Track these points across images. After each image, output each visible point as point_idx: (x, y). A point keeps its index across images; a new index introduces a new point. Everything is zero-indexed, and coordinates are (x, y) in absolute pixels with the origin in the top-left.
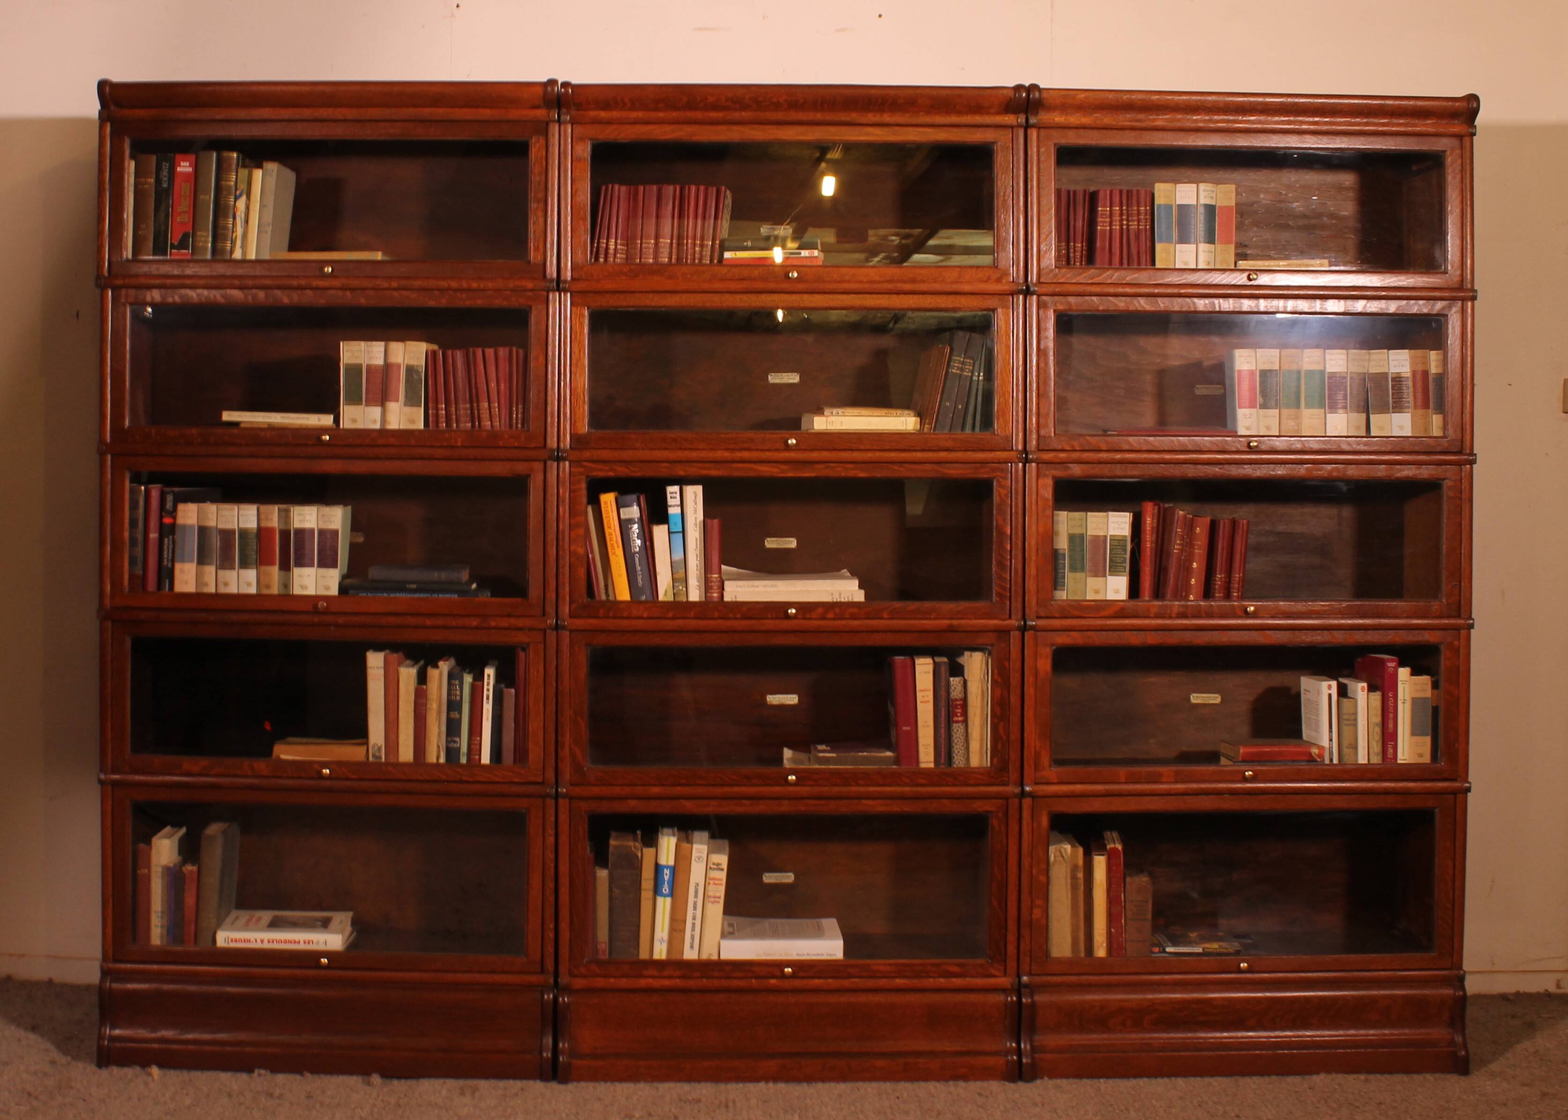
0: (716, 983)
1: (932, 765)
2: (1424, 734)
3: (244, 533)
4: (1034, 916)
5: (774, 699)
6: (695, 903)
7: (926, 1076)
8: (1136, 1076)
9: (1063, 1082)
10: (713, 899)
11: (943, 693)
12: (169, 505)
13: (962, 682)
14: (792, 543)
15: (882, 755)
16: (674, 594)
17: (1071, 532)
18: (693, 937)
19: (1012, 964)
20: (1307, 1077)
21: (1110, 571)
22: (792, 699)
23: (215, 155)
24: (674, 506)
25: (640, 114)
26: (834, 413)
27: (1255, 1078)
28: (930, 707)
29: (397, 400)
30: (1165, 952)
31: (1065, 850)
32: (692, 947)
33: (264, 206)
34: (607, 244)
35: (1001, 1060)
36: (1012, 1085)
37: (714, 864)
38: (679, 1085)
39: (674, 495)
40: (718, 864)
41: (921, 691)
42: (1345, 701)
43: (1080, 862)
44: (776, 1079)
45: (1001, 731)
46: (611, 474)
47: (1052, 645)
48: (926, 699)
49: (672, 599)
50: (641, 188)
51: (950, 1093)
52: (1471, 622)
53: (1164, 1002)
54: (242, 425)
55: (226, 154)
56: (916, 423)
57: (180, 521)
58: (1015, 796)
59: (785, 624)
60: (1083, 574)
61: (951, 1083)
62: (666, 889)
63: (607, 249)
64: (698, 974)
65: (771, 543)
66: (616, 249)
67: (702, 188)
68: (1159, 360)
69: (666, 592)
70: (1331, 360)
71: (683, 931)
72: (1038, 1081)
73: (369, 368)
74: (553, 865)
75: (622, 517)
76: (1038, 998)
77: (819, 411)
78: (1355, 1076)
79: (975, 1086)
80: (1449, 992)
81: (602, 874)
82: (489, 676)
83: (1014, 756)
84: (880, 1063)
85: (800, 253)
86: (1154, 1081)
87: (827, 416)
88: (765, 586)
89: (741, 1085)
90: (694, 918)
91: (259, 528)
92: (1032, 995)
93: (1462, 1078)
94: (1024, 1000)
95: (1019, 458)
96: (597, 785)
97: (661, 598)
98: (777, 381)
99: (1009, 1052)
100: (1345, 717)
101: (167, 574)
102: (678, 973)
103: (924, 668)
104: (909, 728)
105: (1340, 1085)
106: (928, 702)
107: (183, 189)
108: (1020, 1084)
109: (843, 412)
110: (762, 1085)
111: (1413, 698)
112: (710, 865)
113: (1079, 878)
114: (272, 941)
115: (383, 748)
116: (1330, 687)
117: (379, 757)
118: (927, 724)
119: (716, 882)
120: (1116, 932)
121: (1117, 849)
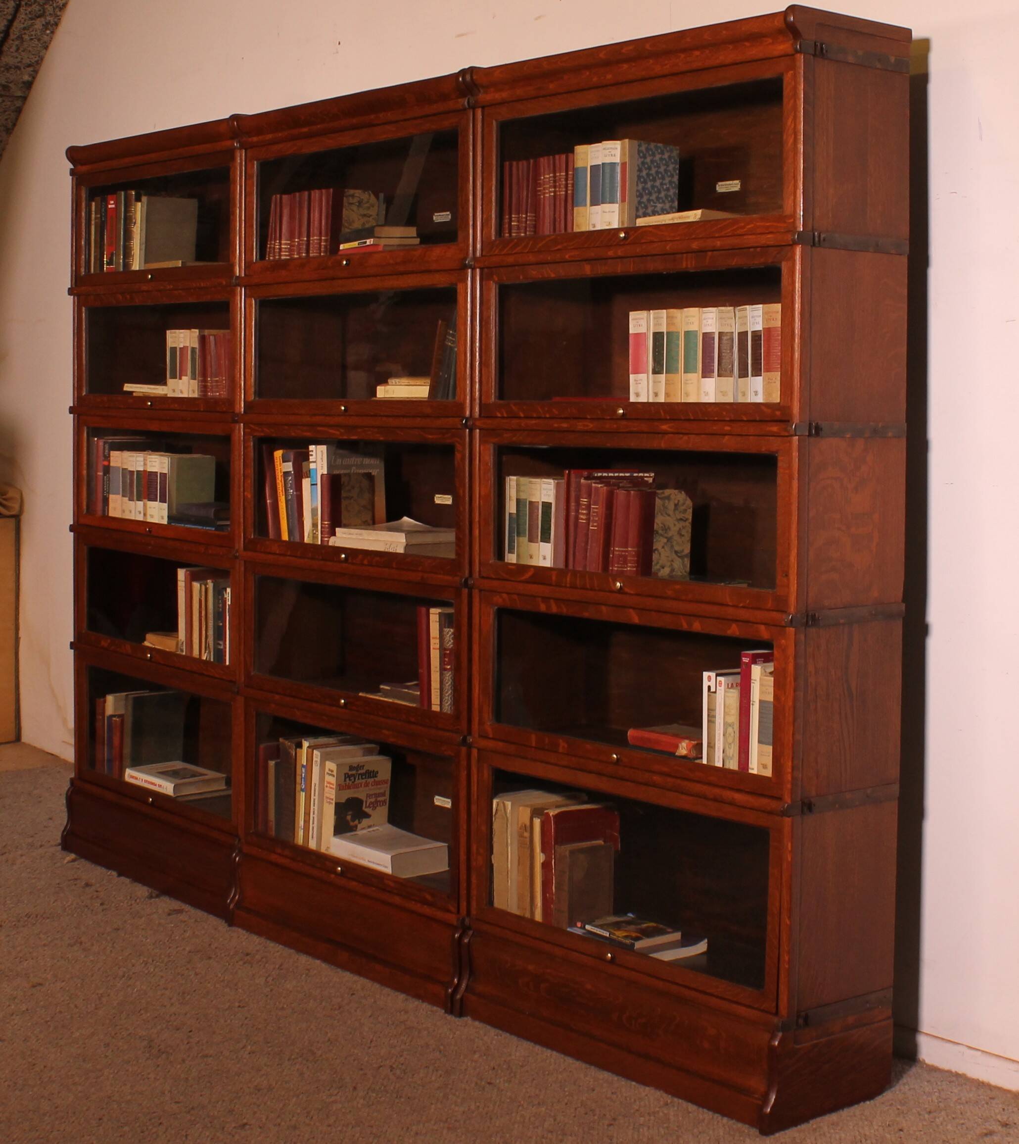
0: (305, 868)
1: (438, 709)
2: (767, 744)
3: (138, 474)
7: (401, 987)
10: (328, 800)
12: (107, 452)
15: (415, 693)
17: (519, 496)
18: (313, 828)
21: (540, 537)
23: (123, 193)
24: (312, 462)
28: (438, 654)
29: (186, 376)
30: (585, 927)
31: (508, 805)
32: (313, 837)
33: (142, 231)
34: (275, 245)
37: (329, 770)
39: (312, 453)
40: (332, 771)
43: (528, 823)
44: (324, 959)
45: (457, 682)
46: (262, 434)
47: (495, 606)
48: (435, 646)
49: (310, 542)
54: (134, 394)
55: (129, 192)
57: (112, 464)
59: (340, 567)
60: (525, 539)
62: (303, 786)
63: (275, 248)
64: (299, 858)
66: (281, 249)
67: (322, 191)
69: (309, 535)
70: (706, 319)
71: (309, 822)
72: (463, 1019)
73: (180, 349)
75: (285, 470)
79: (427, 1007)
81: (272, 764)
82: (229, 594)
85: (366, 242)
88: (356, 534)
90: (314, 813)
91: (143, 471)
92: (471, 937)
97: (306, 540)
99: (450, 984)
101: (106, 502)
103: (434, 617)
104: (422, 671)
106: (437, 649)
107: (111, 220)
108: (450, 1015)
109: (399, 382)
111: (760, 701)
112: (327, 770)
113: (526, 838)
114: (146, 781)
115: (184, 643)
116: (709, 678)
117: (182, 651)
118: (437, 670)
119: (331, 786)
120: (550, 897)
121: (549, 815)
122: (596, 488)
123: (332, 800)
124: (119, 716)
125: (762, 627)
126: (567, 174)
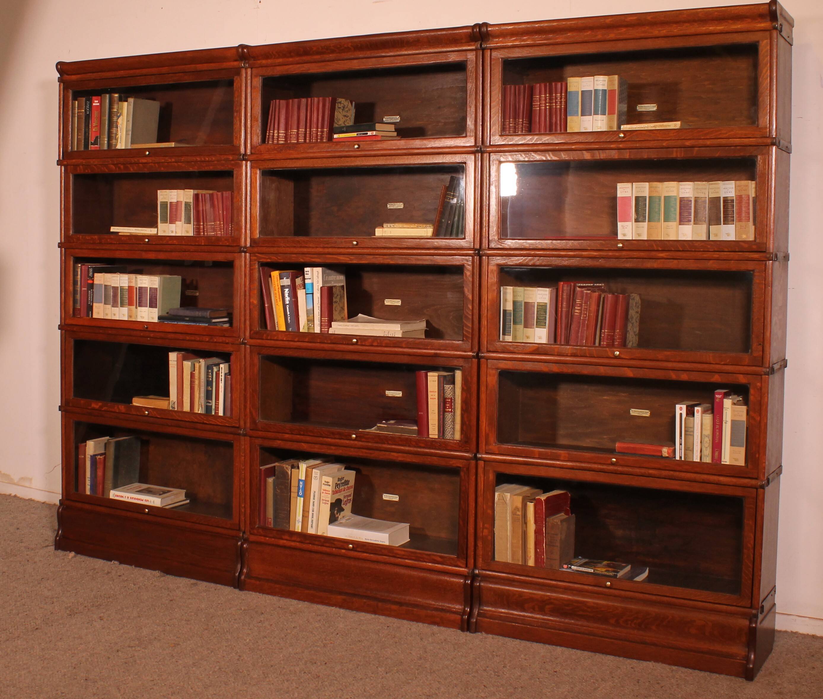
0: (316, 548)
1: (436, 437)
2: (741, 446)
3: (122, 288)
4: (484, 534)
5: (390, 393)
6: (314, 502)
7: (418, 619)
9: (493, 637)
10: (325, 502)
11: (442, 394)
12: (91, 274)
13: (451, 388)
14: (400, 302)
15: (411, 428)
16: (308, 328)
17: (515, 300)
18: (312, 521)
19: (471, 561)
21: (536, 325)
23: (108, 96)
24: (307, 279)
25: (281, 60)
28: (436, 402)
29: (180, 221)
30: (570, 568)
32: (312, 527)
33: (128, 121)
34: (273, 133)
35: (458, 617)
36: (462, 633)
37: (325, 482)
39: (307, 273)
40: (328, 482)
41: (430, 392)
42: (689, 418)
43: (519, 505)
44: (341, 607)
45: (466, 419)
46: (269, 260)
47: (497, 369)
48: (433, 397)
49: (307, 331)
50: (291, 101)
53: (556, 599)
54: (120, 234)
55: (112, 95)
56: (431, 232)
57: (96, 282)
58: (472, 459)
59: (351, 347)
60: (521, 326)
62: (301, 493)
63: (273, 136)
64: (308, 541)
65: (387, 302)
66: (278, 136)
67: (321, 99)
69: (304, 327)
70: (682, 189)
71: (308, 517)
73: (171, 203)
75: (282, 284)
76: (483, 584)
77: (380, 225)
80: (746, 623)
81: (270, 481)
82: (222, 368)
83: (474, 435)
84: (394, 607)
85: (367, 134)
87: (386, 228)
90: (313, 511)
91: (129, 287)
92: (479, 581)
93: (748, 682)
94: (475, 584)
95: (474, 253)
96: (262, 431)
97: (301, 330)
98: (392, 207)
99: (463, 613)
100: (689, 429)
101: (90, 308)
102: (299, 539)
103: (433, 378)
104: (424, 413)
106: (435, 399)
107: (95, 114)
108: (467, 633)
109: (393, 226)
111: (733, 421)
112: (323, 482)
113: (518, 515)
114: (132, 498)
115: (176, 403)
116: (681, 409)
117: (174, 408)
118: (434, 412)
119: (327, 492)
120: (540, 551)
121: (541, 500)
122: (587, 293)
123: (328, 501)
124: (101, 454)
125: (741, 376)
126: (561, 95)
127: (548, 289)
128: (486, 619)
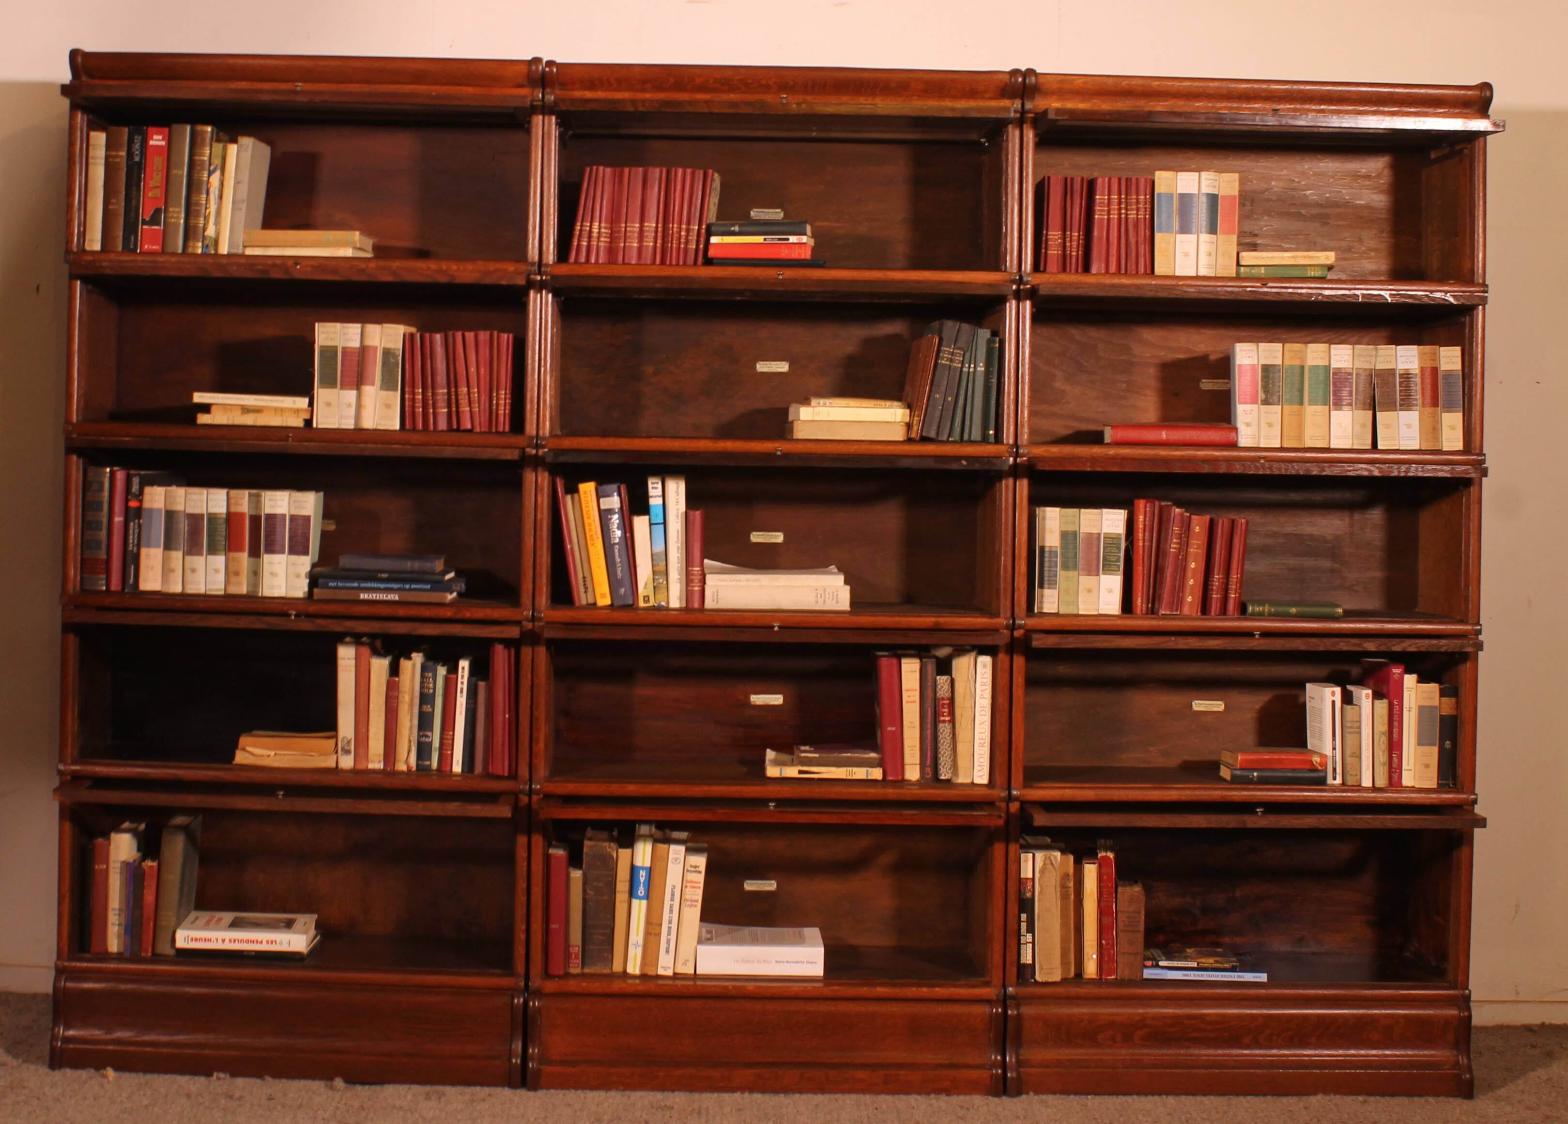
1: (917, 778)
2: (1432, 744)
3: (212, 518)
5: (758, 699)
6: (671, 906)
7: (906, 1089)
8: (1125, 1094)
9: (1050, 1098)
10: (689, 903)
11: (929, 692)
12: (135, 488)
13: (949, 681)
14: (778, 538)
15: (867, 756)
16: (654, 587)
17: (1064, 529)
18: (668, 941)
19: (997, 974)
20: (1304, 1098)
21: (1103, 570)
22: (777, 699)
23: (188, 128)
24: (655, 497)
25: (626, 95)
26: (821, 404)
27: (1249, 1097)
28: (916, 707)
29: (373, 384)
30: (1157, 965)
31: (1055, 857)
32: (667, 952)
33: (239, 183)
35: (984, 1074)
36: (996, 1099)
37: (691, 866)
38: (652, 1093)
39: (656, 487)
40: (696, 867)
41: (907, 690)
42: (1348, 708)
43: (1071, 871)
44: (752, 1090)
48: (912, 699)
49: (652, 605)
51: (931, 1105)
52: (1479, 627)
53: (1154, 1017)
55: (199, 128)
56: (903, 415)
57: (147, 505)
58: (1002, 800)
60: (1076, 573)
61: (932, 1096)
62: (641, 891)
65: (757, 537)
68: (1163, 354)
69: (646, 584)
70: (1335, 355)
71: (659, 935)
72: (1024, 1096)
73: (344, 349)
74: (525, 864)
75: (602, 507)
76: (1025, 1010)
77: (806, 401)
78: (1354, 1097)
79: (957, 1100)
80: (1454, 1012)
81: (576, 875)
82: (463, 668)
84: (860, 1074)
85: (788, 239)
86: (1143, 1098)
87: (814, 407)
88: (748, 580)
89: (715, 1095)
90: (670, 922)
91: (229, 514)
92: (1018, 1007)
93: (1466, 1101)
94: (1010, 1012)
95: (1009, 452)
97: (641, 603)
98: (765, 370)
99: (994, 1065)
100: (1349, 724)
101: (132, 560)
103: (910, 669)
104: (894, 729)
105: (1336, 1105)
106: (915, 702)
107: (157, 163)
108: (1004, 1098)
109: (830, 403)
110: (737, 1095)
111: (1419, 708)
112: (687, 867)
113: (1070, 887)
114: (233, 941)
115: (353, 741)
116: (1333, 694)
118: (913, 725)
119: (693, 885)
120: (1108, 944)
121: (1109, 858)
127: (1122, 511)
128: (1034, 1070)
